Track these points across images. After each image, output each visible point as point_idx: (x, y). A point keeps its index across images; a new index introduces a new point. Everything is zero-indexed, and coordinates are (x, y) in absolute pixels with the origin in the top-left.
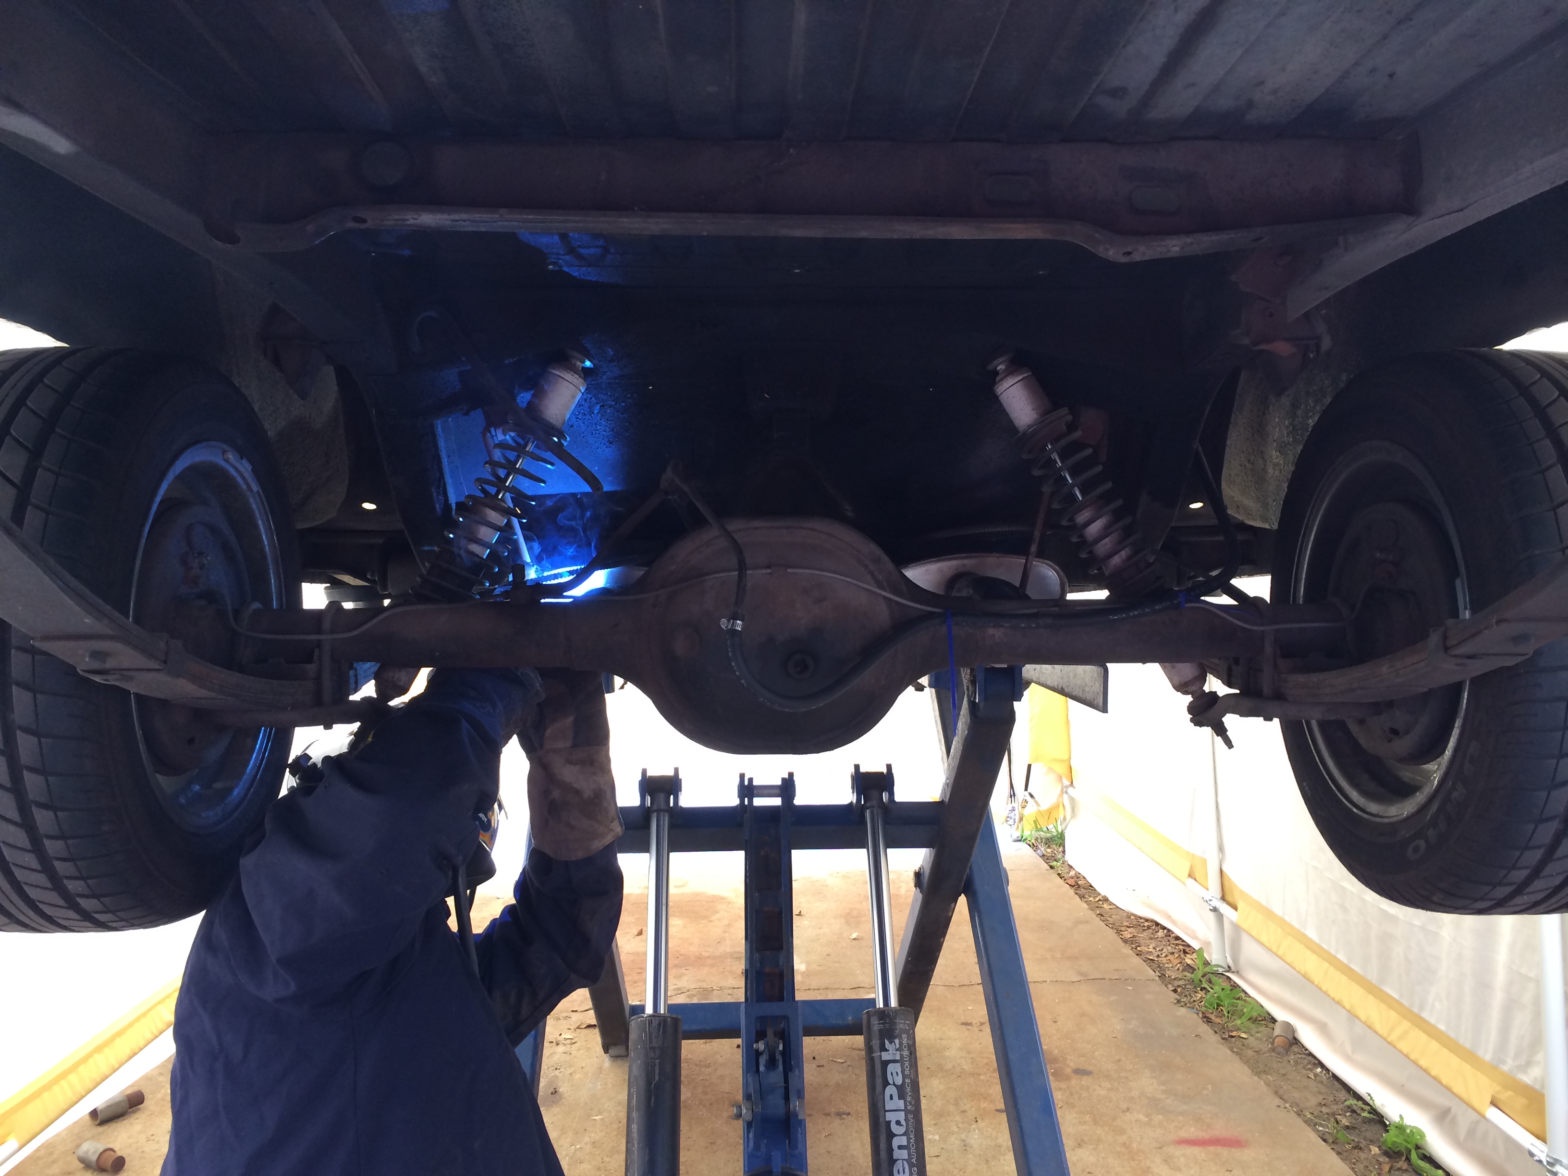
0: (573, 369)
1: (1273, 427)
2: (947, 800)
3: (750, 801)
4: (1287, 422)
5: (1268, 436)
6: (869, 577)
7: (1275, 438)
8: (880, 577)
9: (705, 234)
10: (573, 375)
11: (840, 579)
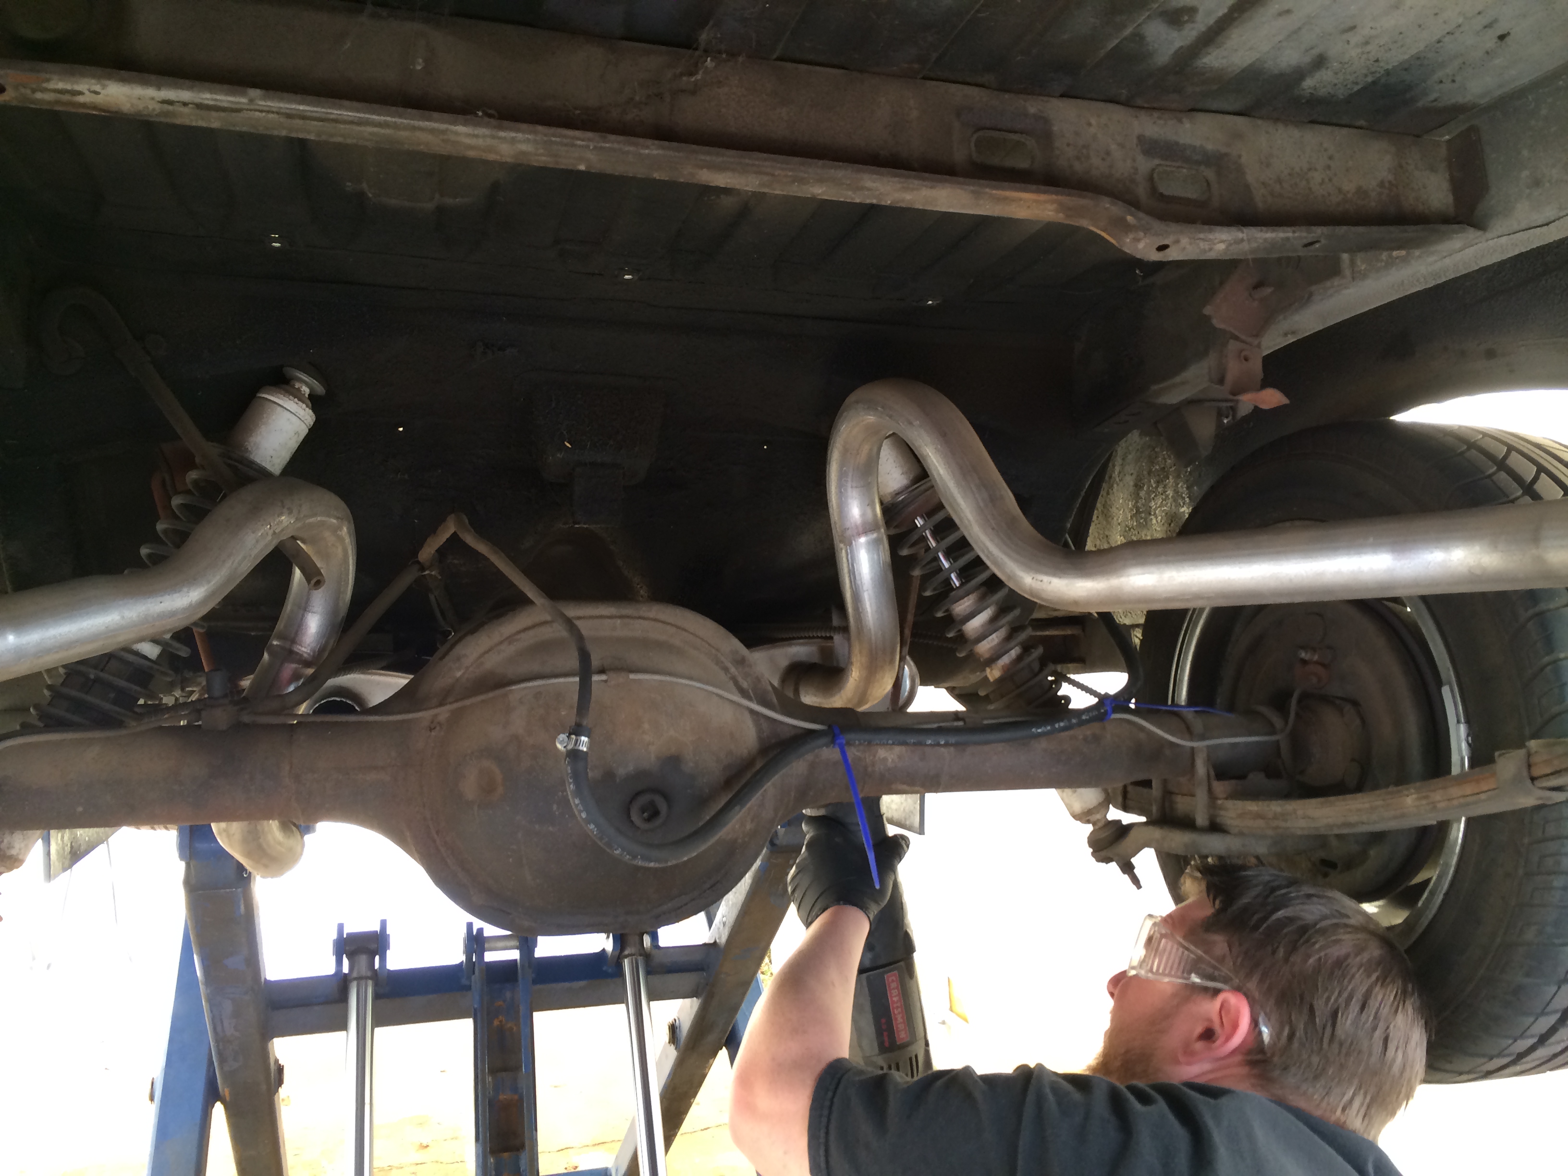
0: (297, 395)
1: (1117, 508)
2: (723, 940)
3: (481, 956)
4: (1130, 503)
5: (1113, 519)
6: (731, 684)
7: (1119, 521)
8: (745, 685)
9: (582, 167)
10: (297, 403)
11: (699, 688)
